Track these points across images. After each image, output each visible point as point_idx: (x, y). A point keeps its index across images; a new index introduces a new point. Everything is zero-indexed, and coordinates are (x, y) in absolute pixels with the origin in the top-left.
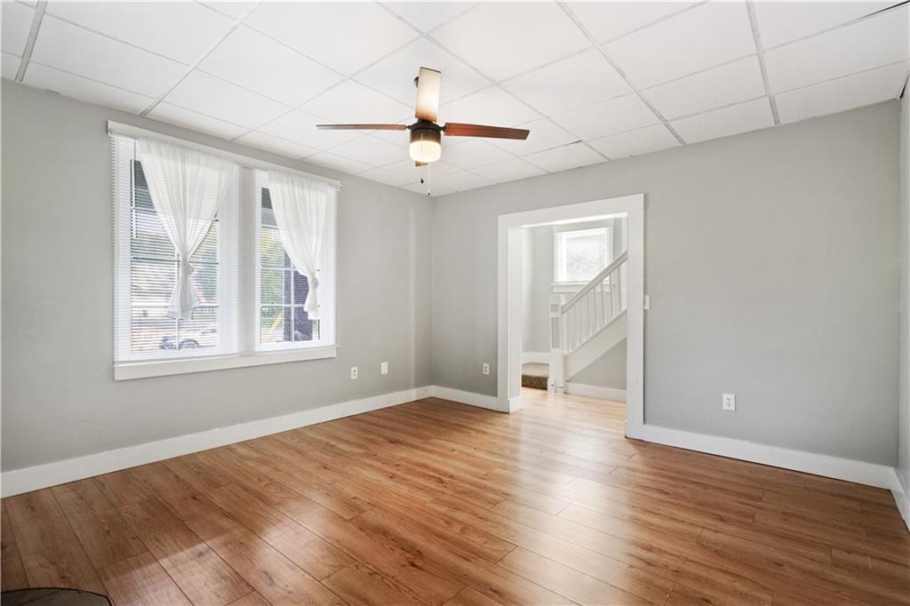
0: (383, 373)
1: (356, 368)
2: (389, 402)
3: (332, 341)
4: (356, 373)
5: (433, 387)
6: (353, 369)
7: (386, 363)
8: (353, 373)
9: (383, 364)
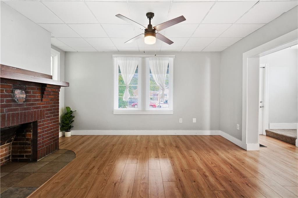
0: (194, 122)
1: (182, 119)
2: (196, 133)
3: (172, 109)
4: (182, 121)
5: (220, 131)
6: (180, 119)
7: (195, 119)
8: (180, 120)
9: (193, 119)
